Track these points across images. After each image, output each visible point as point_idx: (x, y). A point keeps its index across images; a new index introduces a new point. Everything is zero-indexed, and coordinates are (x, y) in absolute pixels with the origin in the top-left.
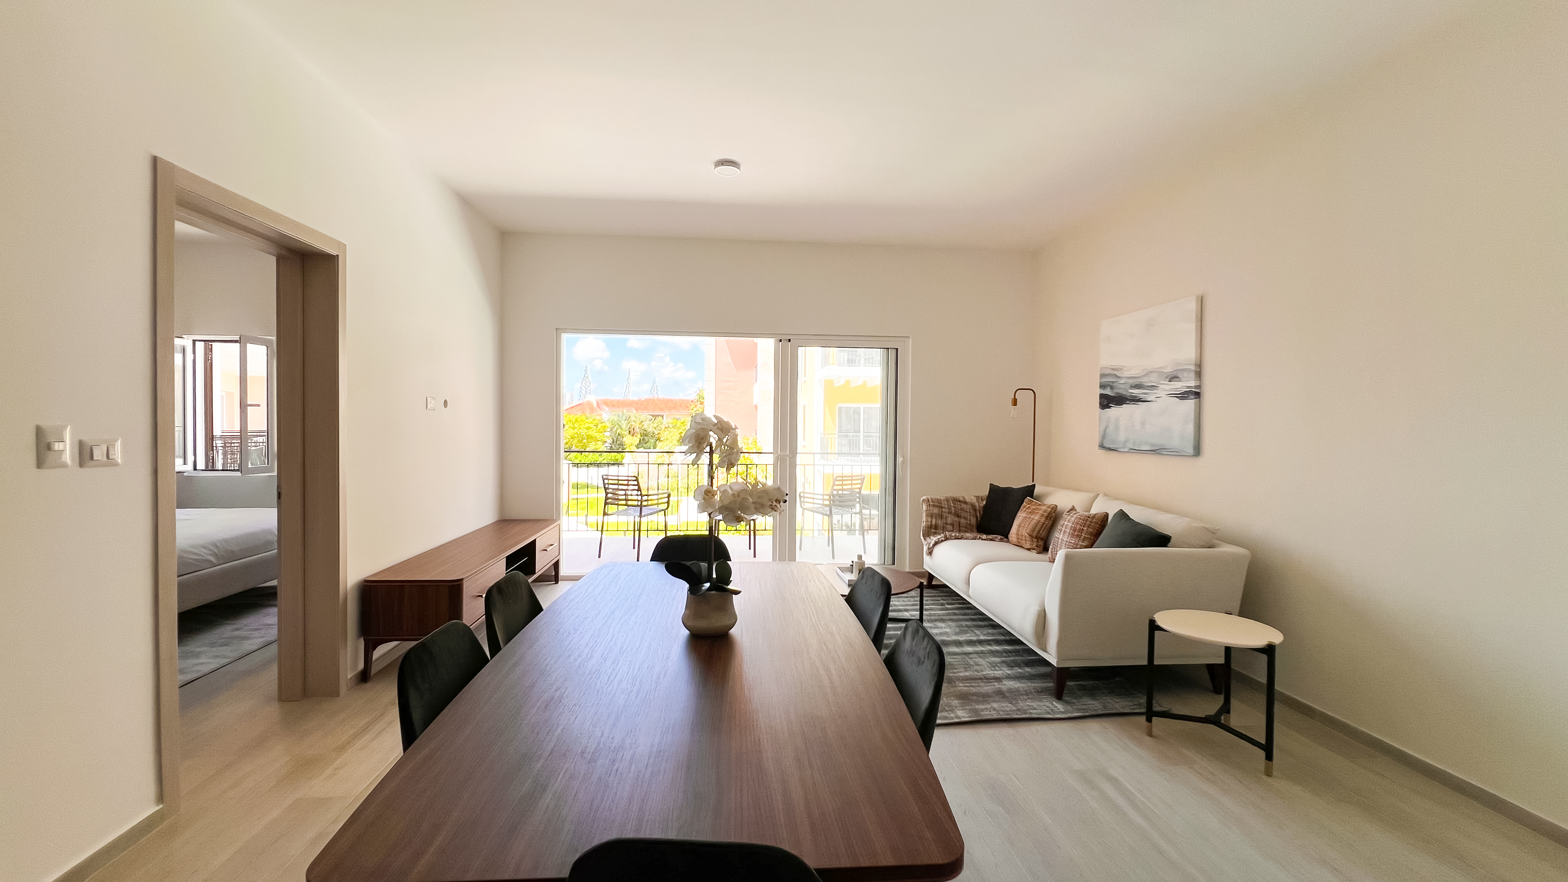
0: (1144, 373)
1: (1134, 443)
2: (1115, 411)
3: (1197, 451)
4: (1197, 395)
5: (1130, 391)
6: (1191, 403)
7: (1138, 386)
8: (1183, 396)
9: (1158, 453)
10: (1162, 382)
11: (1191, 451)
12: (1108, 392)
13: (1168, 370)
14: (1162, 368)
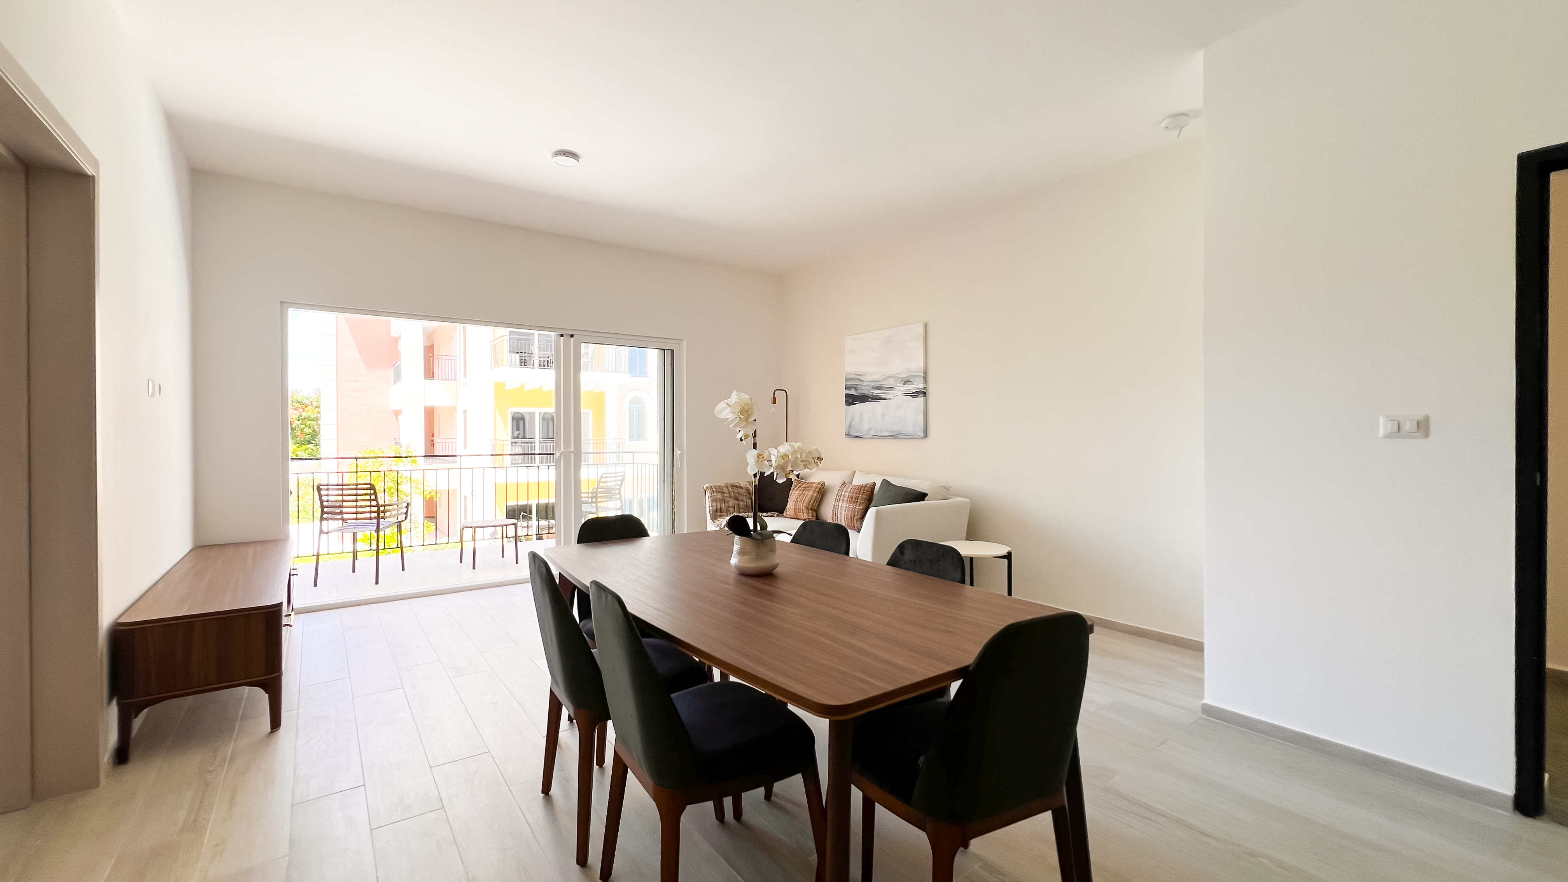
0: (884, 377)
1: (876, 431)
2: (859, 407)
3: (926, 434)
4: (925, 393)
5: (872, 391)
6: (920, 400)
7: (878, 388)
8: (915, 395)
9: (896, 438)
10: (898, 385)
11: (922, 435)
12: (852, 392)
13: (903, 376)
14: (897, 374)
